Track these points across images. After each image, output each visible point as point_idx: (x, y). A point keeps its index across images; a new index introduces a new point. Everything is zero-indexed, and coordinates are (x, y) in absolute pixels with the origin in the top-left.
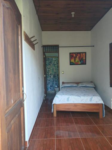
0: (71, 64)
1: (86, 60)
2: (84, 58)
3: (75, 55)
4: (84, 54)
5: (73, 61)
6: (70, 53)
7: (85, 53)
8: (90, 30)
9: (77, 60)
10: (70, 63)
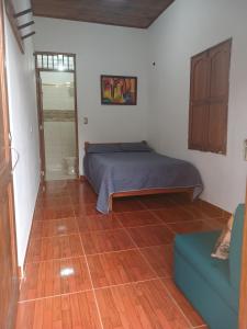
0: (105, 101)
1: (136, 93)
2: (132, 91)
3: (112, 82)
4: (132, 81)
5: (108, 94)
6: (102, 76)
7: (136, 78)
8: (146, 27)
9: (118, 93)
10: (103, 99)
